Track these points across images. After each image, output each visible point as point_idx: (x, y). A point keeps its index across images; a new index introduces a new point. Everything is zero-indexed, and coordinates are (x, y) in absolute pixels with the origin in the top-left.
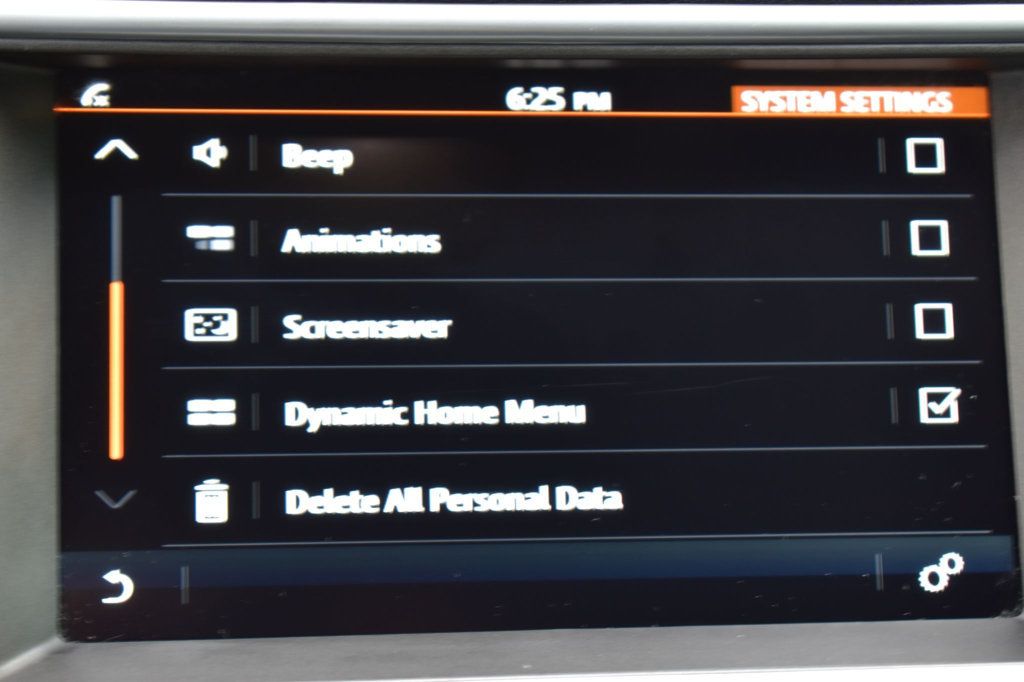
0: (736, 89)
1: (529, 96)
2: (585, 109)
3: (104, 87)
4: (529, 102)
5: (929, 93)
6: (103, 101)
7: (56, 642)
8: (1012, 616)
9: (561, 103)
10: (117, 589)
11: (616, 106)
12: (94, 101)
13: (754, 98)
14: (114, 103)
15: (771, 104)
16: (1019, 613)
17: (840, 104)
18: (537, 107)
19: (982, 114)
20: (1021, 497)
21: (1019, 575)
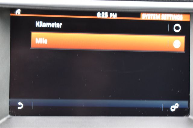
1: (101, 14)
7: (9, 116)
9: (107, 15)
16: (189, 116)
17: (161, 17)
19: (188, 20)
20: (191, 94)
21: (189, 109)
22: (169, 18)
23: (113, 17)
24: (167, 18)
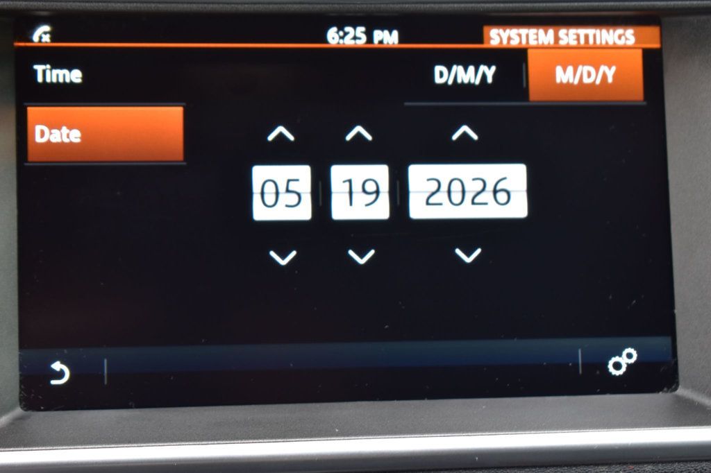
0: (486, 29)
1: (341, 33)
2: (381, 42)
3: (47, 28)
4: (342, 38)
5: (620, 31)
6: (47, 38)
7: (18, 411)
8: (671, 391)
9: (364, 38)
10: (60, 375)
11: (401, 41)
12: (41, 38)
13: (499, 35)
14: (53, 40)
15: (509, 39)
16: (676, 389)
17: (557, 39)
18: (348, 42)
19: (656, 45)
20: (678, 311)
21: (676, 364)
22: (587, 37)
23: (385, 42)
24: (578, 39)
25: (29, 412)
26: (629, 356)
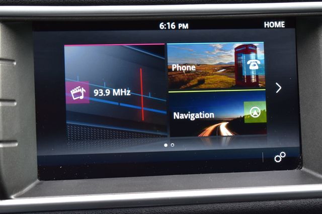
1: (165, 25)
7: (38, 181)
8: (300, 169)
9: (175, 27)
11: (190, 27)
21: (302, 158)
23: (183, 28)
25: (42, 181)
26: (283, 155)
